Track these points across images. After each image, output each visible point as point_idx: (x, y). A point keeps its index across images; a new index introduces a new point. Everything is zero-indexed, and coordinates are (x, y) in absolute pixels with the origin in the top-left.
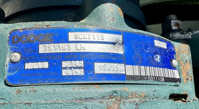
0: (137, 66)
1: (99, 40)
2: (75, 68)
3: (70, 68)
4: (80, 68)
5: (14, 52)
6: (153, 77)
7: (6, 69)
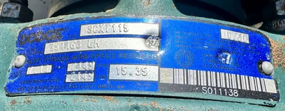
0: (181, 70)
1: (120, 33)
2: (83, 72)
3: (77, 72)
4: (89, 72)
5: (20, 54)
6: (213, 88)
7: (8, 74)
